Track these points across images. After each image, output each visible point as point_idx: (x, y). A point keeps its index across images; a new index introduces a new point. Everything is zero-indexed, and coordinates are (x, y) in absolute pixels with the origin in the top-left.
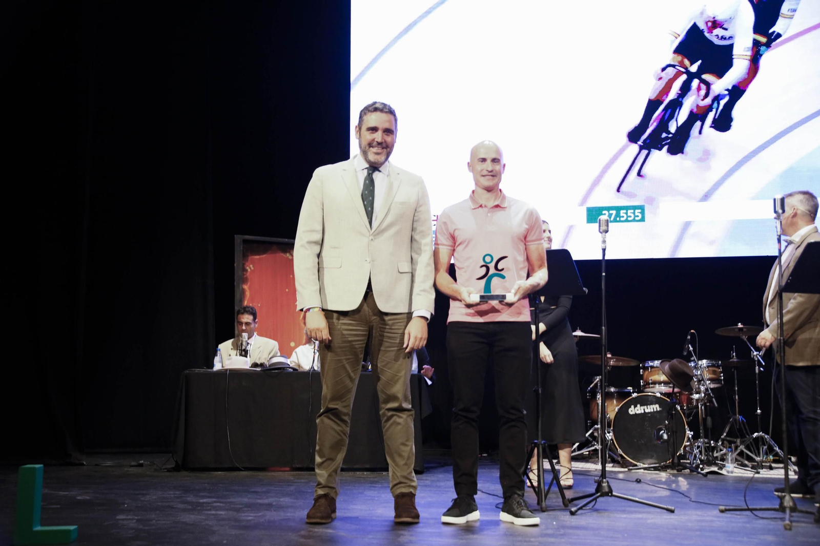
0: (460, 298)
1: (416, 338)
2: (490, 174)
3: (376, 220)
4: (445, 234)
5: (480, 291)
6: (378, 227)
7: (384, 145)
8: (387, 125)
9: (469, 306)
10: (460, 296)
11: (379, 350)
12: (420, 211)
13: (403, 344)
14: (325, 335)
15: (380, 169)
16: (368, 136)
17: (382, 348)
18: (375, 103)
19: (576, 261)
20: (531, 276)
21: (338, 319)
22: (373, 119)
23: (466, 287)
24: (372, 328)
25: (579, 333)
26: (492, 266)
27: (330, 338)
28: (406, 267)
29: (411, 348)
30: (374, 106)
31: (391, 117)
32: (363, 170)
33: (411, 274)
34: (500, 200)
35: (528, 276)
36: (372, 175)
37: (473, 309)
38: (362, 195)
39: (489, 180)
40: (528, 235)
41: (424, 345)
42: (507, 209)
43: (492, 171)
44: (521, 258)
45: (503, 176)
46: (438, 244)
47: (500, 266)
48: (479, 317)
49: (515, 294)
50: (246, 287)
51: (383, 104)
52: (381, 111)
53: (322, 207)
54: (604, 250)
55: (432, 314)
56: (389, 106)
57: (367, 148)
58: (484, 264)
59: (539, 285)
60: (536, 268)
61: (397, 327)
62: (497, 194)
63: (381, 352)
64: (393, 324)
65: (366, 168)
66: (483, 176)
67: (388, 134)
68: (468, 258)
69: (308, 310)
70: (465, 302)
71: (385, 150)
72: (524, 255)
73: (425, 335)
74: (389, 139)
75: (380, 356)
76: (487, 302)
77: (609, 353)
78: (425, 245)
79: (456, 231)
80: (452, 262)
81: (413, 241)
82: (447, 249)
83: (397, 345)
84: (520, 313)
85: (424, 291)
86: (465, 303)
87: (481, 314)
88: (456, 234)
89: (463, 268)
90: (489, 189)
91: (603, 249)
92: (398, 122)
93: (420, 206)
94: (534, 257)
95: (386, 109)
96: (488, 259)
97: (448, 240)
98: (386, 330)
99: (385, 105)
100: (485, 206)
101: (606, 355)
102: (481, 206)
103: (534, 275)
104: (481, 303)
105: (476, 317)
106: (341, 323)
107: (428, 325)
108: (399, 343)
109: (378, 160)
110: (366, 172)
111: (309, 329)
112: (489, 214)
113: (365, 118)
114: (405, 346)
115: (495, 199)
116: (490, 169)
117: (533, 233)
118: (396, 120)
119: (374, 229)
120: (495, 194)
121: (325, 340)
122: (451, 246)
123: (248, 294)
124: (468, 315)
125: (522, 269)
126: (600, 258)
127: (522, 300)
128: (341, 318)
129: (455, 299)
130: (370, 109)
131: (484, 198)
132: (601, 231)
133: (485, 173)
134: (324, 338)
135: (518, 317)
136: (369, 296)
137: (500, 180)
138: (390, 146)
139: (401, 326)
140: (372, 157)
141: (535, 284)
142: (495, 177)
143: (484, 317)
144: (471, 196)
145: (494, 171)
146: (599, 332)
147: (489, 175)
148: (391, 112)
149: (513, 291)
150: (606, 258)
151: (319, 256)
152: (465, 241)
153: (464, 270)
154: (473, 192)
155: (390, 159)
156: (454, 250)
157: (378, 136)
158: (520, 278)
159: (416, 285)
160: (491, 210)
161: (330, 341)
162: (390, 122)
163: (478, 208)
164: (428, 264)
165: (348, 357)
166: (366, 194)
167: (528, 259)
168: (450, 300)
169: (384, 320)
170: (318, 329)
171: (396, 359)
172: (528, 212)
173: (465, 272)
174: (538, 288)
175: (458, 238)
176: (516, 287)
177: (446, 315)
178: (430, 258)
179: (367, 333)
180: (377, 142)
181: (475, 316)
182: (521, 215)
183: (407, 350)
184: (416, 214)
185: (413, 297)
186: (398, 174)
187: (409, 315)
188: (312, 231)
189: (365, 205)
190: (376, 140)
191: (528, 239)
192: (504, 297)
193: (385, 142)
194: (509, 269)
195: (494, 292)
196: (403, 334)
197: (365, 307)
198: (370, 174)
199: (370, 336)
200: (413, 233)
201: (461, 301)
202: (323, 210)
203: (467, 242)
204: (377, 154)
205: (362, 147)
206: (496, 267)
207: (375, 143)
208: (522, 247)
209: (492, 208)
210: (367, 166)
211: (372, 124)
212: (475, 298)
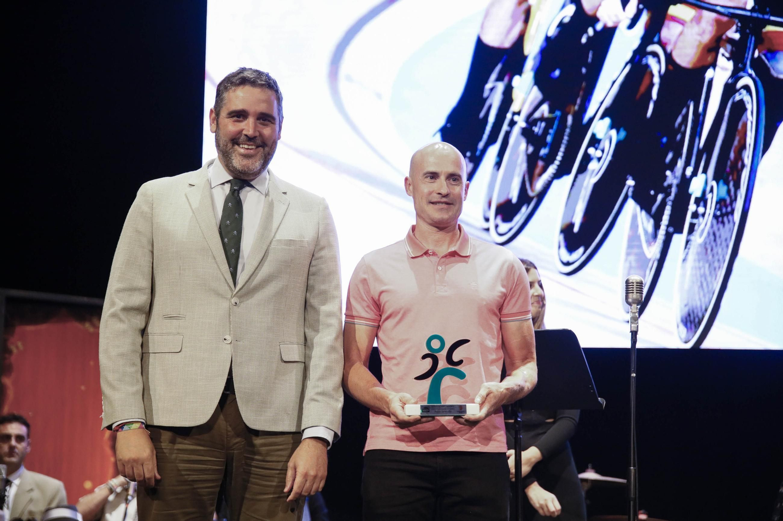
0: (387, 411)
1: (306, 476)
2: (444, 200)
3: (243, 270)
4: (364, 300)
5: (422, 398)
6: (246, 283)
7: (259, 141)
8: (262, 108)
9: (402, 424)
10: (389, 408)
11: (243, 498)
12: (321, 257)
13: (284, 486)
14: (150, 470)
15: (252, 183)
16: (231, 127)
17: (247, 496)
18: (243, 70)
19: (585, 350)
20: (509, 375)
21: (173, 442)
22: (240, 98)
23: (397, 391)
24: (232, 459)
25: (590, 475)
26: (442, 356)
27: (158, 477)
28: (294, 352)
29: (297, 493)
30: (242, 75)
31: (270, 93)
32: (223, 184)
33: (303, 365)
34: (459, 243)
35: (504, 375)
36: (239, 193)
37: (409, 430)
38: (220, 228)
39: (441, 209)
40: (505, 303)
41: (320, 490)
42: (470, 260)
43: (446, 196)
44: (492, 343)
45: (465, 204)
46: (352, 317)
47: (456, 357)
48: (418, 444)
49: (482, 405)
50: (7, 381)
51: (257, 71)
52: (253, 83)
53: (150, 248)
54: (634, 334)
55: (336, 434)
56: (267, 75)
57: (230, 145)
58: (427, 352)
59: (522, 389)
60: (518, 362)
61: (274, 459)
62: (454, 235)
63: (245, 501)
64: (268, 453)
65: (227, 182)
66: (433, 203)
67: (266, 122)
68: (402, 342)
69: (121, 426)
70: (397, 417)
71: (261, 149)
72: (498, 338)
73: (323, 472)
74: (267, 131)
75: (243, 509)
76: (433, 417)
77: (642, 511)
78: (330, 315)
79: (383, 295)
80: (375, 345)
81: (308, 308)
82: (367, 325)
83: (272, 490)
84: (488, 439)
85: (322, 394)
86: (395, 420)
87: (423, 437)
88: (384, 298)
89: (393, 358)
90: (441, 226)
91: (632, 332)
92: (284, 104)
93: (322, 249)
94: (514, 342)
95: (262, 80)
96: (436, 344)
97: (369, 311)
98: (254, 463)
99: (259, 73)
100: (434, 254)
101: (636, 515)
102: (426, 253)
103: (515, 372)
104: (424, 419)
105: (413, 444)
106: (178, 450)
107: (329, 453)
108: (277, 487)
109: (248, 168)
110: (227, 187)
111: (120, 460)
112: (440, 268)
113: (225, 95)
114: (286, 490)
115: (451, 242)
116: (444, 191)
117: (513, 300)
118: (279, 99)
119: (239, 286)
120: (450, 234)
121: (149, 479)
122: (373, 320)
123: (11, 393)
124: (400, 439)
125: (493, 362)
126: (628, 345)
127: (493, 415)
128: (179, 440)
129: (379, 412)
130: (234, 80)
131: (432, 239)
132: (630, 300)
133: (436, 198)
134: (147, 476)
135: (487, 445)
136: (228, 402)
137: (459, 211)
138: (270, 143)
139: (281, 456)
140: (238, 162)
141: (516, 388)
142: (451, 206)
143: (426, 444)
144: (409, 236)
145: (451, 196)
146: (625, 475)
147: (442, 203)
148: (270, 86)
149: (478, 399)
150: (639, 345)
151: (143, 332)
152: (399, 313)
153: (394, 361)
154: (414, 228)
155: (271, 166)
156: (379, 327)
157: (248, 127)
158: (490, 377)
159: (310, 384)
160: (443, 260)
161: (157, 481)
162: (269, 102)
163: (422, 255)
164: (332, 349)
165: (187, 510)
166: (227, 226)
167: (504, 345)
168: (370, 413)
169: (253, 445)
170: (136, 461)
171: (271, 514)
172: (506, 267)
173: (397, 364)
174: (521, 396)
175: (386, 307)
176: (483, 392)
177: (363, 439)
178: (336, 338)
179: (224, 468)
180: (246, 135)
181: (411, 441)
182: (494, 269)
183: (290, 497)
184: (313, 263)
185: (304, 405)
186: (285, 193)
187: (296, 437)
188: (132, 290)
189: (224, 245)
190: (244, 132)
191: (505, 311)
192: (462, 409)
193: (261, 135)
194: (471, 361)
195: (445, 400)
196: (285, 470)
197: (221, 421)
198: (235, 190)
199: (227, 473)
200: (308, 294)
201: (388, 415)
202: (152, 252)
203: (402, 314)
204: (246, 156)
205: (222, 145)
206: (449, 358)
207: (243, 138)
208: (495, 325)
209: (445, 256)
210: (230, 178)
211: (238, 105)
212: (413, 411)
